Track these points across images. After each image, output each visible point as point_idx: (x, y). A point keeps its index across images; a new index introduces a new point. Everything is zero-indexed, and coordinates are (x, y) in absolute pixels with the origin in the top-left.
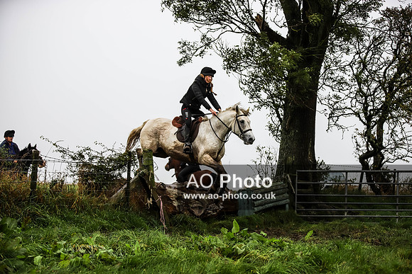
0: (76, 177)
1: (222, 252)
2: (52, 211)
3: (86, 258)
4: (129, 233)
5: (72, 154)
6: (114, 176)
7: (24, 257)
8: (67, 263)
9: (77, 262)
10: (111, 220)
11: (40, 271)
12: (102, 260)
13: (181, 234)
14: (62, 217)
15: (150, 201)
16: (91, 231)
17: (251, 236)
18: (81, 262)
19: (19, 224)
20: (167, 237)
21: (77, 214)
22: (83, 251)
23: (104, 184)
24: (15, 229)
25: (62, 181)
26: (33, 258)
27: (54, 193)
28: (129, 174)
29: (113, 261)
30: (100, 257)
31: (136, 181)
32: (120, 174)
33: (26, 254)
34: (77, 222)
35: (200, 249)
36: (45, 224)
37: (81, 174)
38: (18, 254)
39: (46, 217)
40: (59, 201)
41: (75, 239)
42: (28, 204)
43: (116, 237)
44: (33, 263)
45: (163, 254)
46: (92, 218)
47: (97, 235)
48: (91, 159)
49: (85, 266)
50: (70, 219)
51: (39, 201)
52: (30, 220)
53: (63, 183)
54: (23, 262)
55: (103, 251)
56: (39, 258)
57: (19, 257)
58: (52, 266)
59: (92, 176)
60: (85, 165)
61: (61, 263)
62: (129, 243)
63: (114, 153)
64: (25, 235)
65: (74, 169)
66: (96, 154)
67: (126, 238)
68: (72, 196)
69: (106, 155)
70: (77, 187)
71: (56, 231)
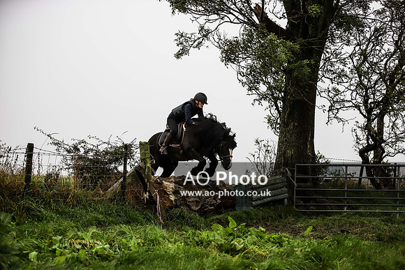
0: (71, 170)
1: (220, 248)
2: (47, 205)
3: (82, 254)
4: (125, 228)
5: (67, 147)
6: (110, 170)
7: (18, 252)
8: (62, 259)
9: (73, 258)
10: (107, 214)
11: (35, 267)
12: (98, 256)
13: (179, 229)
14: (57, 212)
15: (146, 195)
16: (86, 226)
17: (249, 231)
18: (77, 258)
19: (13, 219)
20: (164, 232)
21: (72, 208)
22: (79, 247)
23: (99, 178)
24: (10, 223)
25: (57, 175)
26: (28, 254)
27: (49, 187)
28: (125, 168)
29: (109, 257)
30: (96, 252)
31: (132, 175)
32: (116, 168)
33: (21, 250)
34: (72, 217)
35: (198, 245)
36: (40, 219)
37: (76, 167)
38: (13, 249)
39: (40, 212)
40: (54, 195)
41: (70, 234)
42: (22, 198)
43: (113, 231)
44: (28, 259)
45: (160, 249)
46: (87, 212)
47: (93, 230)
48: (86, 152)
49: (81, 262)
50: (65, 213)
51: (33, 195)
52: (25, 215)
53: (58, 177)
54: (17, 258)
55: (100, 246)
56: (34, 254)
57: (14, 253)
58: (47, 261)
59: (88, 169)
60: (80, 158)
61: (57, 259)
62: (126, 238)
63: (110, 146)
64: (19, 230)
65: (69, 162)
66: (92, 147)
67: (122, 233)
68: (68, 190)
69: (102, 148)
70: (72, 180)
71: (51, 226)
